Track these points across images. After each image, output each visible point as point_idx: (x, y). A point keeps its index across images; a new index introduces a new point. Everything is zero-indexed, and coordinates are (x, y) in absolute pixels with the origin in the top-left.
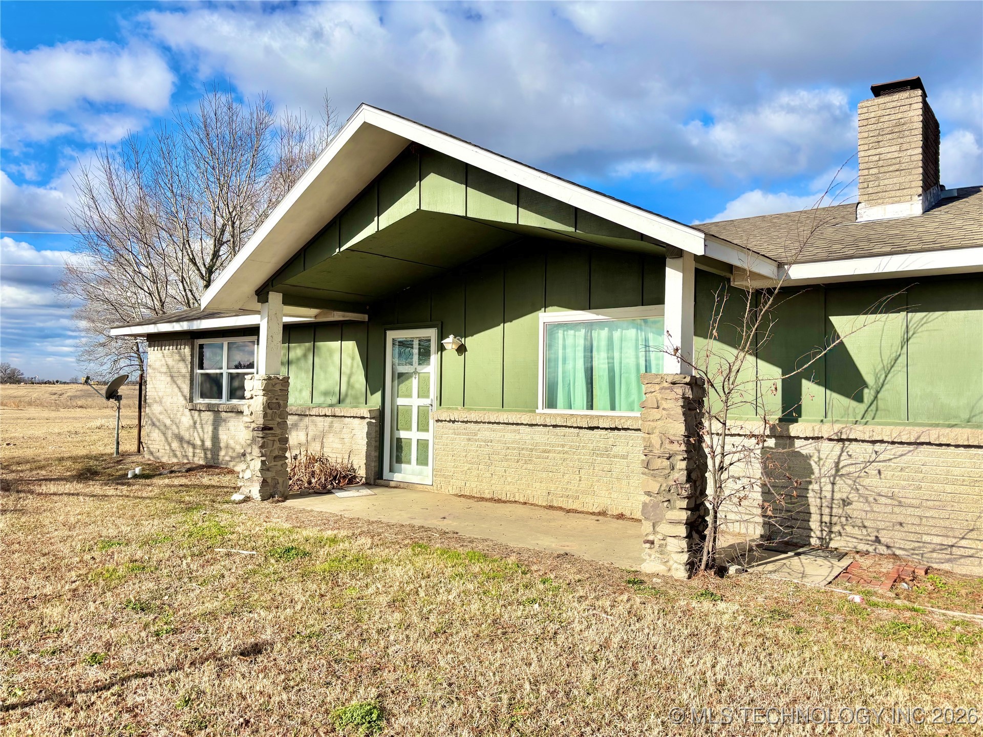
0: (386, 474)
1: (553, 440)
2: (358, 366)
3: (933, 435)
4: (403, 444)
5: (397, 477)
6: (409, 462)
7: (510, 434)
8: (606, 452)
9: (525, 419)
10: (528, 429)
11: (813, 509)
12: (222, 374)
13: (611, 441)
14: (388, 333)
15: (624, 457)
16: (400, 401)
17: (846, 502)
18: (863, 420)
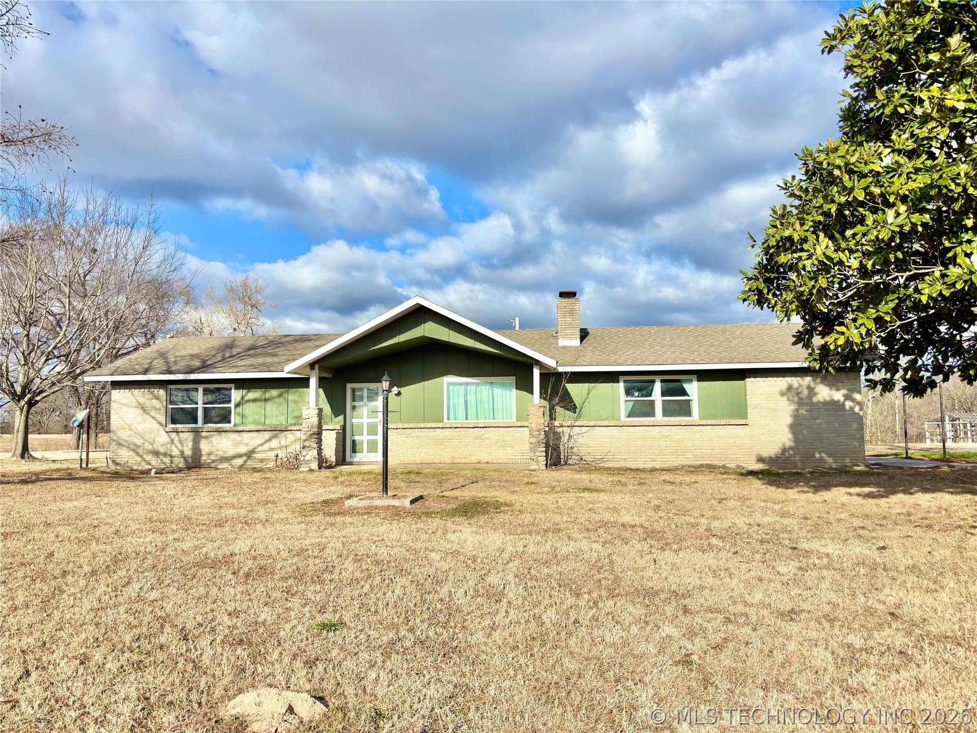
0: (348, 459)
1: (454, 434)
2: (323, 400)
3: (598, 423)
4: (357, 443)
5: (356, 460)
6: (362, 452)
7: (431, 433)
8: (480, 438)
9: (441, 425)
10: (440, 430)
11: (562, 452)
12: (197, 408)
13: (483, 433)
14: (348, 385)
15: (488, 439)
16: (354, 421)
17: (572, 448)
18: (576, 420)
